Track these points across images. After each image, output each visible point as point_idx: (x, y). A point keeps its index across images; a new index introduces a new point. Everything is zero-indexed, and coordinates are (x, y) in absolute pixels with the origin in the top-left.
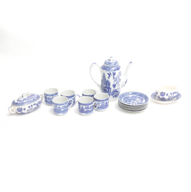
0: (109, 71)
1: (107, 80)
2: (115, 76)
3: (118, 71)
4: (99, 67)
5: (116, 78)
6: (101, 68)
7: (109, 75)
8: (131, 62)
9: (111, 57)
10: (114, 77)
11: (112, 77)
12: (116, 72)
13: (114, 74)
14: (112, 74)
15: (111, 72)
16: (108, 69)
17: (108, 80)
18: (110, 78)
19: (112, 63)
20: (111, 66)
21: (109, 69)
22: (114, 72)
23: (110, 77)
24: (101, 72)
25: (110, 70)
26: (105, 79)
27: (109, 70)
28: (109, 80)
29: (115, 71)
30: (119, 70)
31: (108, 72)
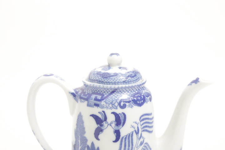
0: (97, 105)
1: (89, 144)
2: (125, 131)
3: (136, 108)
4: (65, 89)
5: (130, 136)
6: (73, 94)
7: (100, 121)
8: (195, 79)
9: (112, 54)
10: (117, 133)
11: (108, 133)
12: (127, 111)
13: (120, 120)
14: (111, 118)
15: (108, 113)
16: (96, 99)
17: (93, 144)
18: (100, 136)
19: (116, 75)
20: (109, 86)
21: (99, 97)
22: (119, 111)
23: (102, 131)
24: (72, 113)
25: (103, 103)
26: (84, 140)
27: (100, 100)
28: (97, 144)
29: (124, 107)
30: (140, 105)
31: (96, 111)
